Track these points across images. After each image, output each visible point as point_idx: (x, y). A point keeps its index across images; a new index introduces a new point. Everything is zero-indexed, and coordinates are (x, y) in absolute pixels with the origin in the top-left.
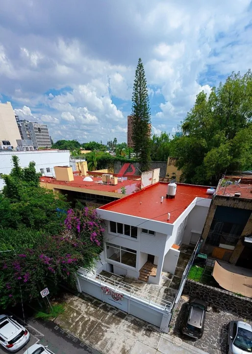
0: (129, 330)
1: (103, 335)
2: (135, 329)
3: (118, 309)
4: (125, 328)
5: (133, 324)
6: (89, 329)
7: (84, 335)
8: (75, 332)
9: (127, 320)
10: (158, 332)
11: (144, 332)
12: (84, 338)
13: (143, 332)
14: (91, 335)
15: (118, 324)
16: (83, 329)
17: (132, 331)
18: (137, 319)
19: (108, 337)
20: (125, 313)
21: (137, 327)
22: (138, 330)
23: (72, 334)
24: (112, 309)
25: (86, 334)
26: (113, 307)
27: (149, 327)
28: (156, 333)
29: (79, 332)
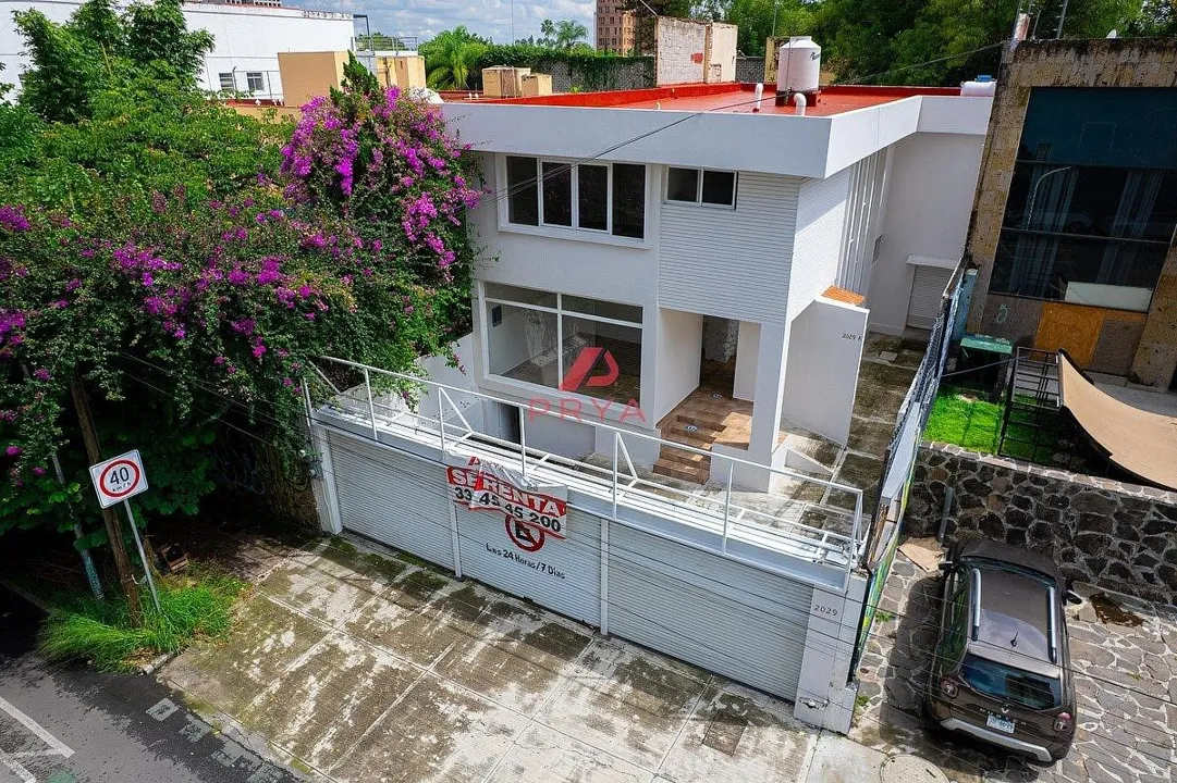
0: (607, 716)
1: (442, 748)
2: (640, 710)
3: (538, 608)
4: (583, 705)
5: (627, 688)
6: (363, 715)
7: (324, 744)
8: (271, 733)
9: (591, 662)
10: (784, 726)
11: (700, 730)
12: (324, 763)
13: (691, 725)
14: (367, 744)
15: (536, 685)
16: (325, 716)
17: (621, 724)
18: (656, 662)
19: (475, 759)
20: (583, 632)
21: (652, 702)
22: (663, 718)
23: (255, 741)
24: (503, 610)
25: (336, 740)
26: (511, 601)
27: (726, 699)
28: (771, 734)
29: (294, 729)
